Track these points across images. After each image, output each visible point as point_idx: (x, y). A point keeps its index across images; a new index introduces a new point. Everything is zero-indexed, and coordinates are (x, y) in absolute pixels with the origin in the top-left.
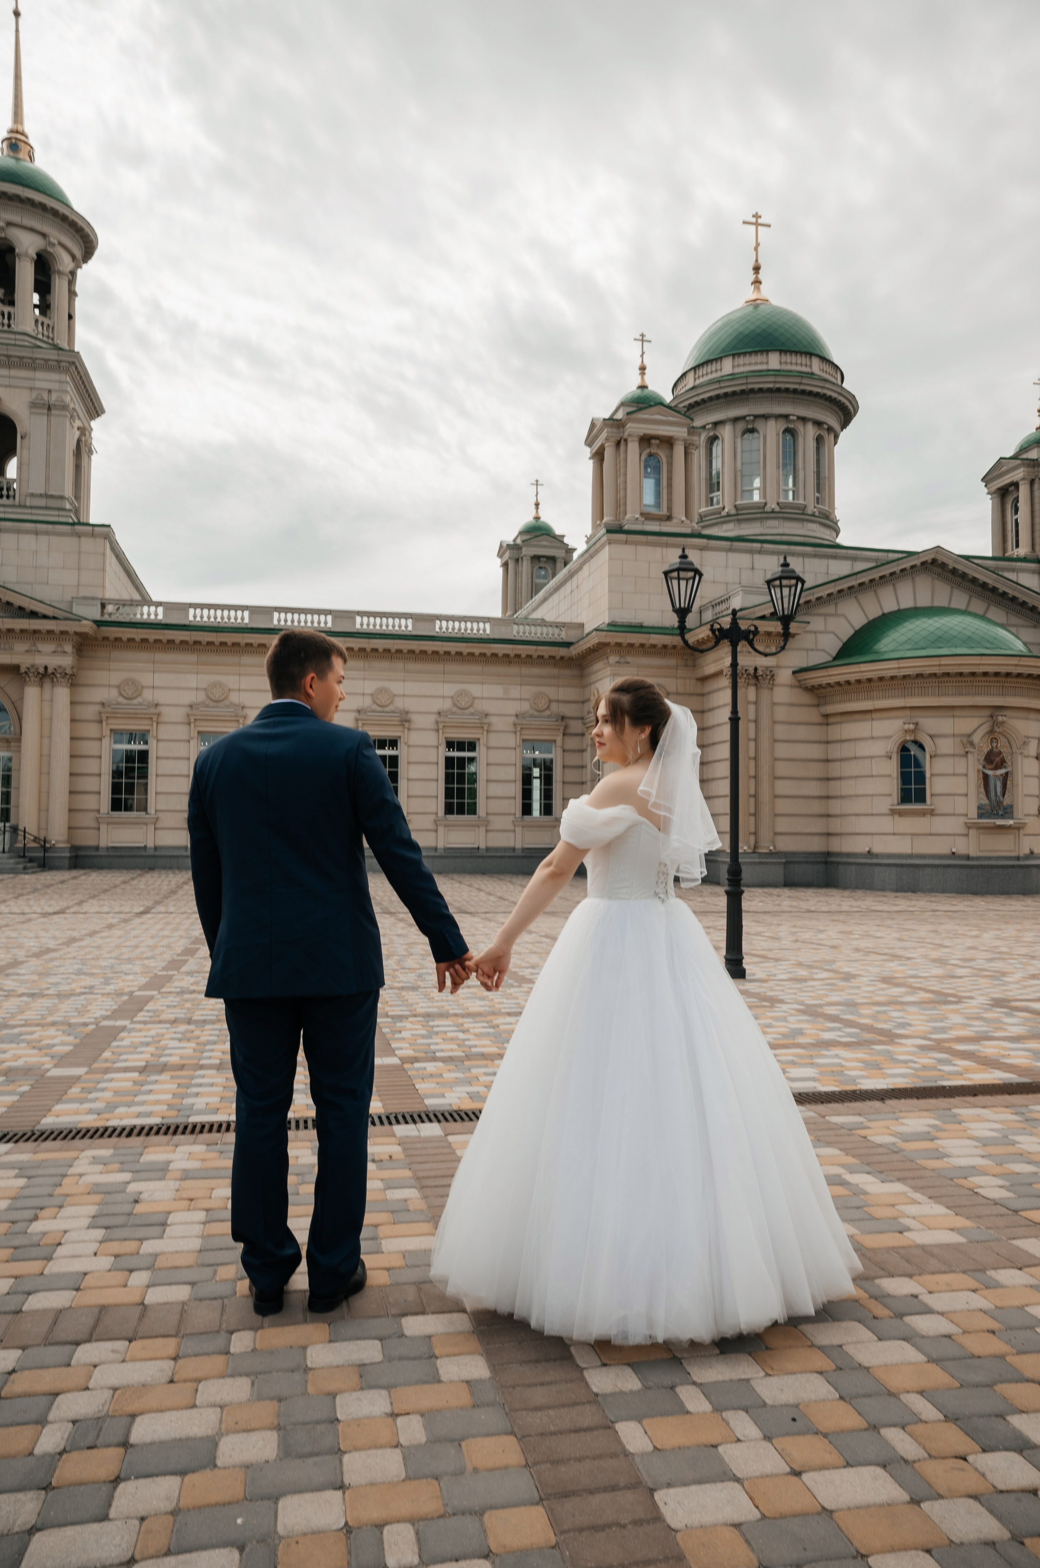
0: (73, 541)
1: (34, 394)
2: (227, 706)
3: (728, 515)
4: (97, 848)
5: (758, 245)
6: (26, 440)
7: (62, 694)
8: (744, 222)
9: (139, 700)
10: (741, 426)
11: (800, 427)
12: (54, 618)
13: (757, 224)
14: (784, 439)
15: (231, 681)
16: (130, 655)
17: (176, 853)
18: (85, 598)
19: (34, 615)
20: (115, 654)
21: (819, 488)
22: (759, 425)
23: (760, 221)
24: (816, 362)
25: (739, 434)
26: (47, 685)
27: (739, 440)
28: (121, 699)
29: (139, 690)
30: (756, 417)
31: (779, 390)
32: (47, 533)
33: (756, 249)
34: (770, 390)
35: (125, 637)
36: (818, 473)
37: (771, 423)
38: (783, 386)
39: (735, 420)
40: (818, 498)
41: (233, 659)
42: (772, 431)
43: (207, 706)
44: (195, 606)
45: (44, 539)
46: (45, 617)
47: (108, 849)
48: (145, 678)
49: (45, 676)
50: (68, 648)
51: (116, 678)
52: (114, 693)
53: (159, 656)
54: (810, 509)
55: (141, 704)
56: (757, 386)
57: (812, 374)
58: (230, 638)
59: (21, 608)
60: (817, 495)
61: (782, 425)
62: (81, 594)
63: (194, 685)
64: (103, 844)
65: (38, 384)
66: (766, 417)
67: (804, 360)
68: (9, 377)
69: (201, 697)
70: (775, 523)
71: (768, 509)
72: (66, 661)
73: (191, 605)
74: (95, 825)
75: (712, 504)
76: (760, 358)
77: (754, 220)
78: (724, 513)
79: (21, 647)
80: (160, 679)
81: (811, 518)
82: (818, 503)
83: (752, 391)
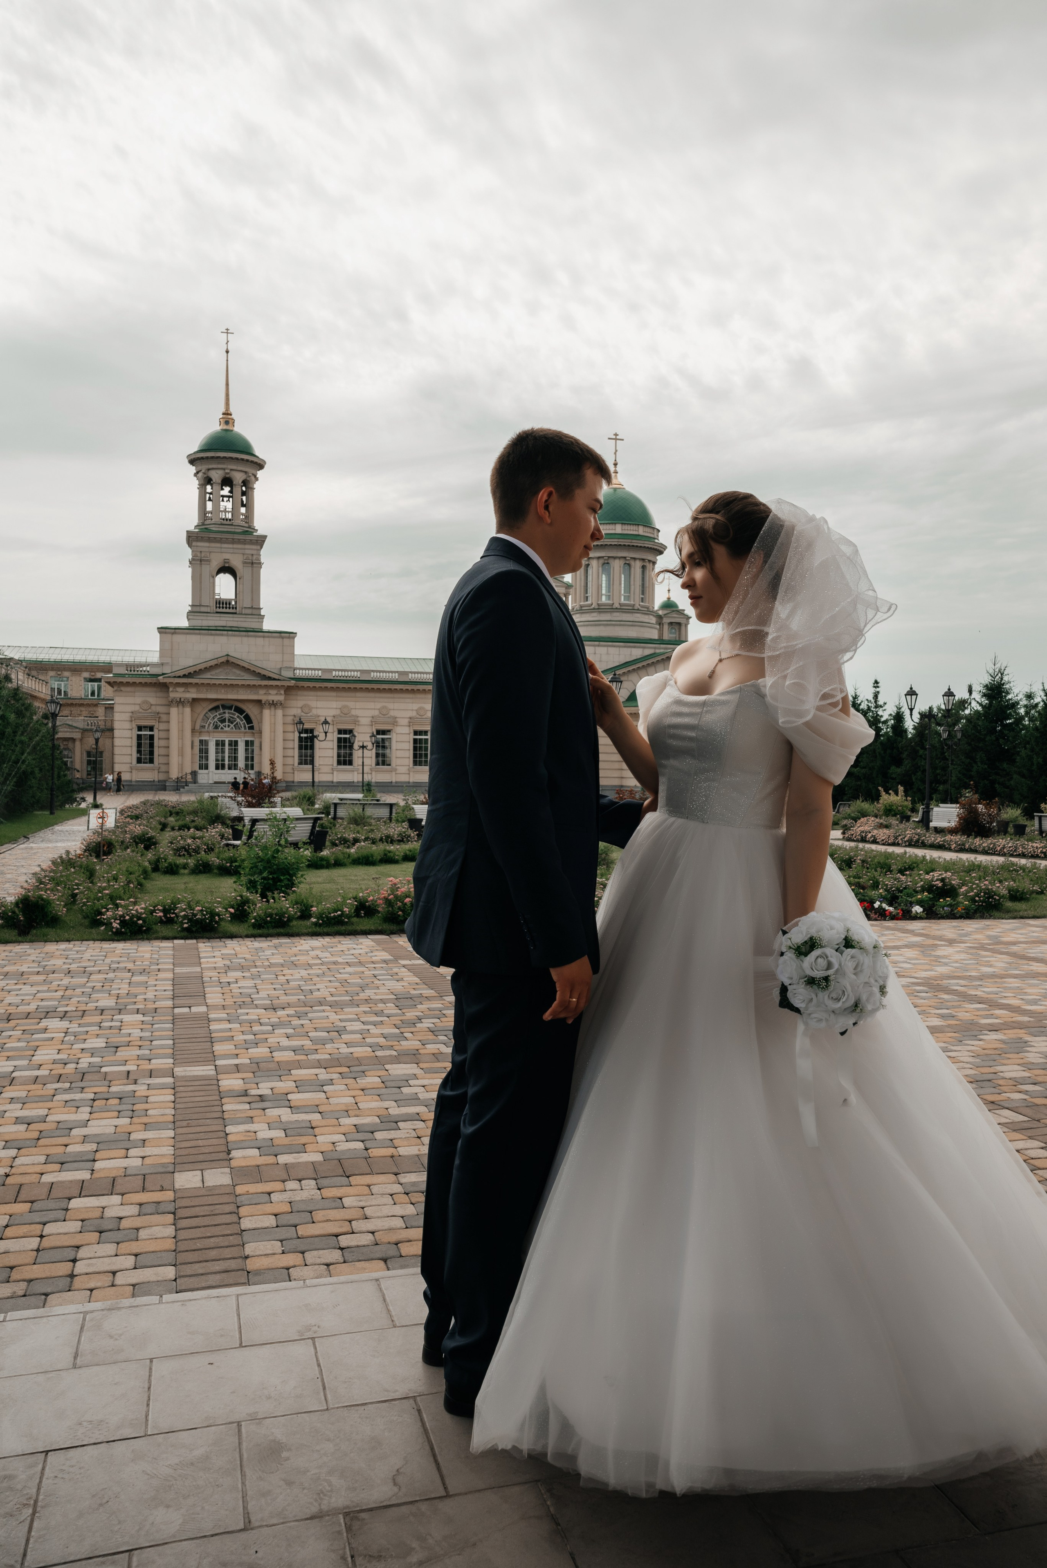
0: (280, 640)
1: (245, 556)
2: (350, 717)
3: (594, 609)
4: (293, 782)
5: (616, 451)
6: (242, 580)
7: (279, 712)
8: (609, 439)
9: (311, 714)
10: (601, 561)
11: (632, 563)
12: (279, 680)
13: (616, 439)
14: (624, 568)
15: (351, 704)
16: (306, 693)
17: (328, 784)
18: (287, 667)
19: (270, 678)
20: (300, 693)
21: (643, 593)
22: (611, 561)
23: (618, 437)
24: (641, 528)
25: (600, 565)
26: (273, 709)
27: (600, 569)
28: (303, 714)
29: (310, 709)
30: (609, 557)
31: (620, 545)
32: (268, 637)
33: (615, 453)
34: (615, 545)
35: (306, 686)
36: (643, 585)
37: (617, 561)
38: (622, 544)
39: (599, 558)
40: (642, 598)
41: (352, 694)
42: (617, 565)
43: (341, 717)
44: (335, 670)
45: (267, 639)
46: (274, 679)
47: (298, 782)
48: (313, 704)
49: (273, 705)
50: (282, 692)
51: (300, 703)
52: (299, 711)
53: (319, 693)
54: (637, 606)
55: (311, 716)
56: (609, 543)
57: (639, 535)
58: (352, 686)
59: (264, 675)
60: (642, 596)
61: (622, 562)
62: (284, 666)
63: (335, 707)
64: (296, 780)
65: (247, 552)
66: (615, 558)
67: (635, 528)
68: (233, 548)
69: (338, 712)
70: (618, 614)
71: (614, 607)
72: (281, 698)
73: (334, 670)
74: (292, 771)
75: (587, 601)
76: (611, 527)
77: (614, 437)
78: (591, 607)
79: (262, 692)
80: (320, 704)
81: (638, 611)
82: (642, 602)
83: (606, 545)
